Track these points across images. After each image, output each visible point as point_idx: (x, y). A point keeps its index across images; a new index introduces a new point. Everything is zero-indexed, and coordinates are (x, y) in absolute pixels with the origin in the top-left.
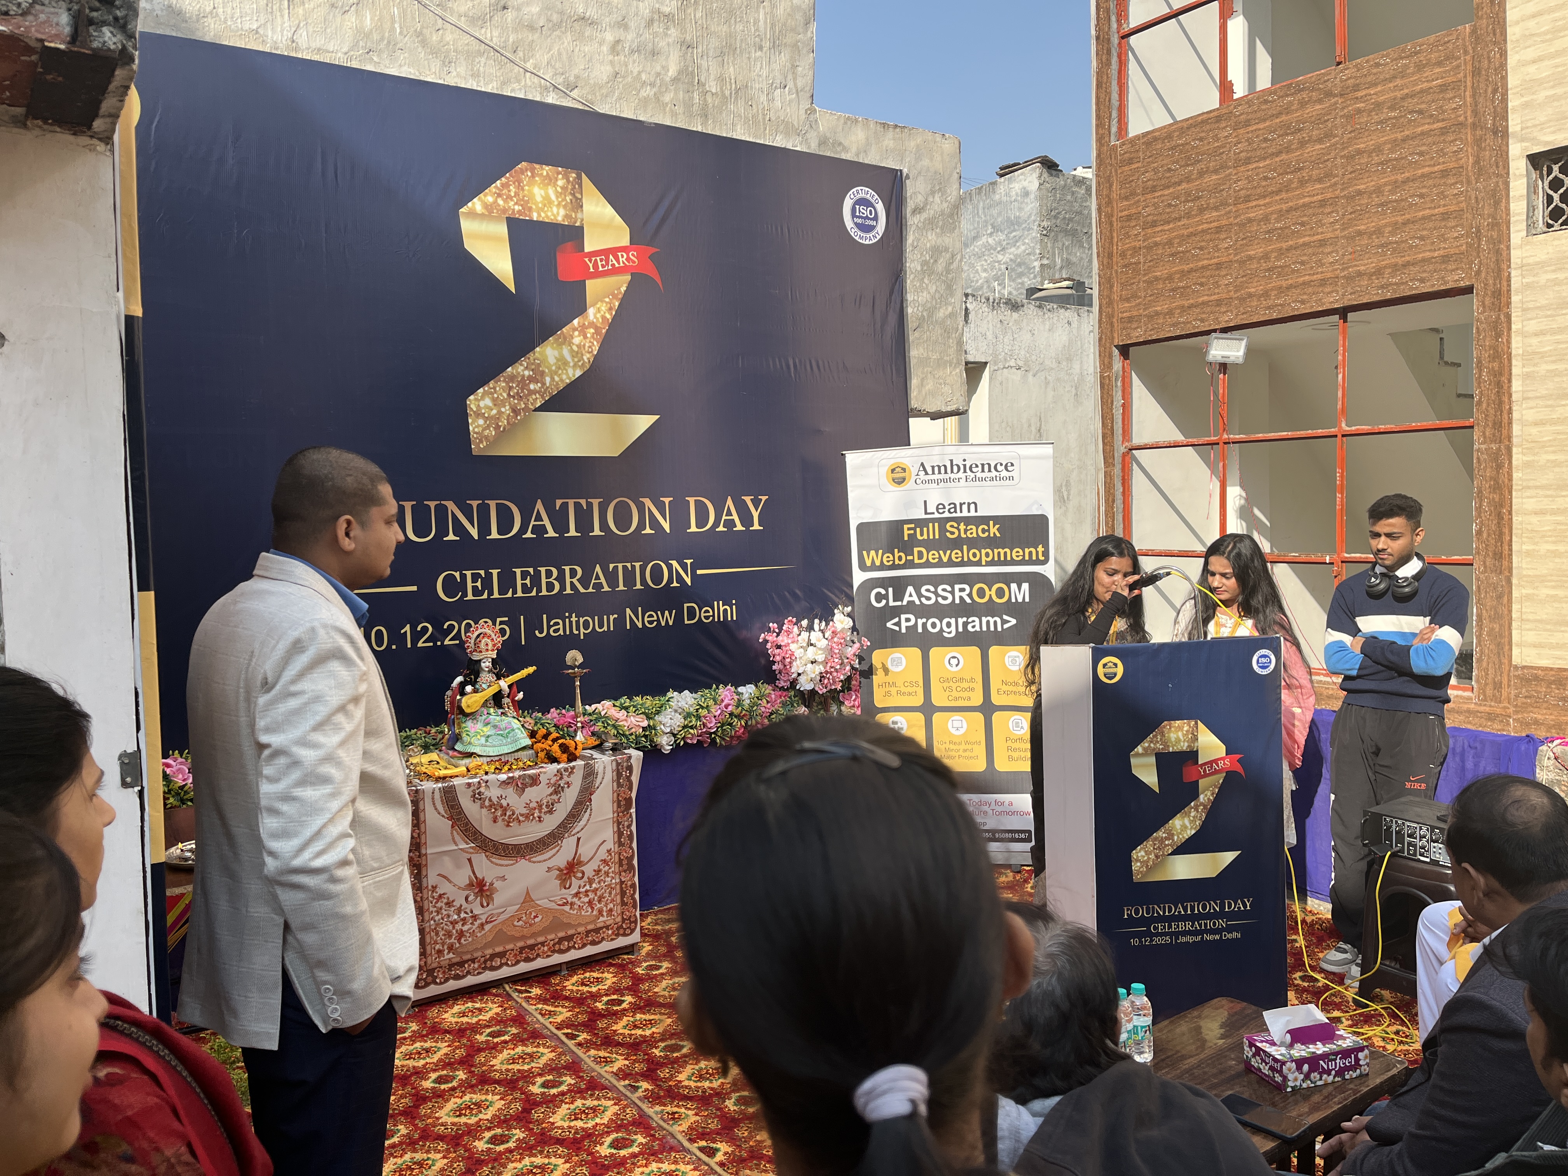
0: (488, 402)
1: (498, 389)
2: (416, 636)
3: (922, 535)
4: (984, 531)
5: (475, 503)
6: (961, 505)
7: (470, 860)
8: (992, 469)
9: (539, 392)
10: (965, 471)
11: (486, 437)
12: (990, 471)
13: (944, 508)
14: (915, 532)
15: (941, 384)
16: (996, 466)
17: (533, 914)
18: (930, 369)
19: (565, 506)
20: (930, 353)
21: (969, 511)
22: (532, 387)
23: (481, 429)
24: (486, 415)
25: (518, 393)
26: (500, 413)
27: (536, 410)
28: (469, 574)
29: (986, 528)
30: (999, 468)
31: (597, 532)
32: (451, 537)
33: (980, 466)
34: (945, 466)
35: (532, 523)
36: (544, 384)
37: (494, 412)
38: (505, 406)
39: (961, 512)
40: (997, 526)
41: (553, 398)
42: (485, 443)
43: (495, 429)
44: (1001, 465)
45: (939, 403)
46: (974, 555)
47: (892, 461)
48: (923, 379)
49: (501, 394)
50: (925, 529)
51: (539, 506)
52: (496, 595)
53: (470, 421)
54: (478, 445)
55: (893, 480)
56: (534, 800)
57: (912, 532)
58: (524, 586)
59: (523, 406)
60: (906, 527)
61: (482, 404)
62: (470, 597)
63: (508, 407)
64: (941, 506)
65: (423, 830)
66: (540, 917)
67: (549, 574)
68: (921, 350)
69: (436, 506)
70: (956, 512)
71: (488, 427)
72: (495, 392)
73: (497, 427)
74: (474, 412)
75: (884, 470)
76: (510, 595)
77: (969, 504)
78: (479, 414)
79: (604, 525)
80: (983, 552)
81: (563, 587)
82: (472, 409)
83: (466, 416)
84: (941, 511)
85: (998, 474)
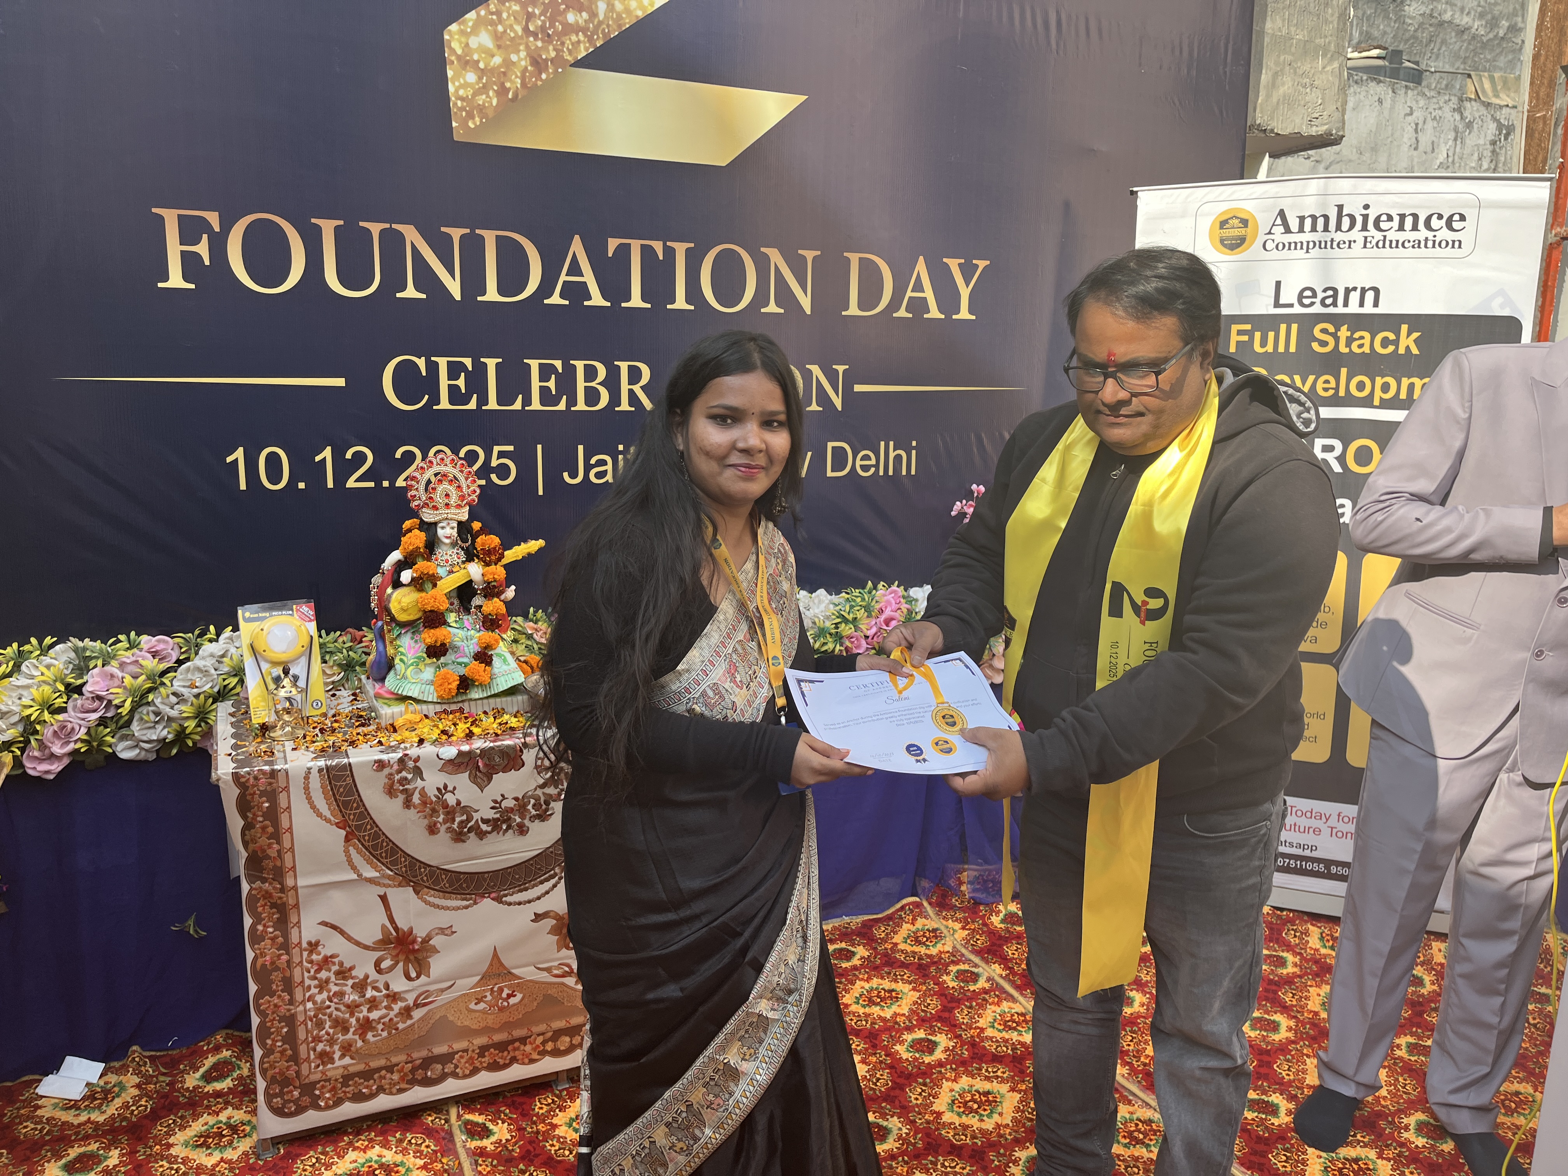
0: (484, 39)
1: (505, 15)
2: (344, 469)
3: (1263, 344)
4: (1385, 343)
5: (456, 234)
6: (1348, 291)
7: (384, 898)
8: (1421, 225)
9: (584, 30)
10: (1364, 228)
11: (481, 109)
12: (1415, 228)
13: (1314, 295)
14: (1252, 339)
15: (1305, 86)
16: (1429, 219)
17: (506, 992)
18: (1289, 58)
19: (624, 251)
20: (1293, 29)
21: (1362, 305)
22: (571, 17)
23: (470, 92)
24: (482, 65)
25: (543, 28)
26: (507, 63)
27: (579, 64)
28: (442, 362)
29: (1392, 336)
30: (1435, 223)
31: (680, 303)
32: (411, 292)
33: (1396, 219)
34: (1326, 218)
35: (563, 278)
36: (593, 15)
37: (497, 60)
38: (518, 52)
39: (1346, 304)
40: (1416, 335)
41: (610, 44)
42: (477, 119)
43: (498, 93)
44: (1440, 217)
45: (1298, 121)
46: (1361, 386)
47: (1224, 207)
48: (1276, 74)
49: (511, 27)
50: (1271, 335)
51: (577, 247)
52: (493, 404)
53: (450, 73)
54: (464, 123)
55: (1222, 241)
56: (510, 795)
57: (1245, 338)
58: (544, 391)
59: (553, 54)
60: (1235, 328)
61: (474, 42)
62: (444, 404)
63: (523, 54)
64: (1308, 293)
65: (287, 844)
66: (519, 996)
67: (591, 374)
68: (1279, 23)
69: (382, 232)
70: (1335, 304)
71: (485, 89)
72: (500, 21)
73: (502, 91)
74: (459, 58)
75: (1206, 223)
76: (518, 405)
77: (1364, 291)
78: (467, 63)
79: (694, 292)
80: (1379, 381)
81: (615, 399)
82: (453, 51)
83: (442, 63)
84: (1306, 301)
85: (1430, 235)
